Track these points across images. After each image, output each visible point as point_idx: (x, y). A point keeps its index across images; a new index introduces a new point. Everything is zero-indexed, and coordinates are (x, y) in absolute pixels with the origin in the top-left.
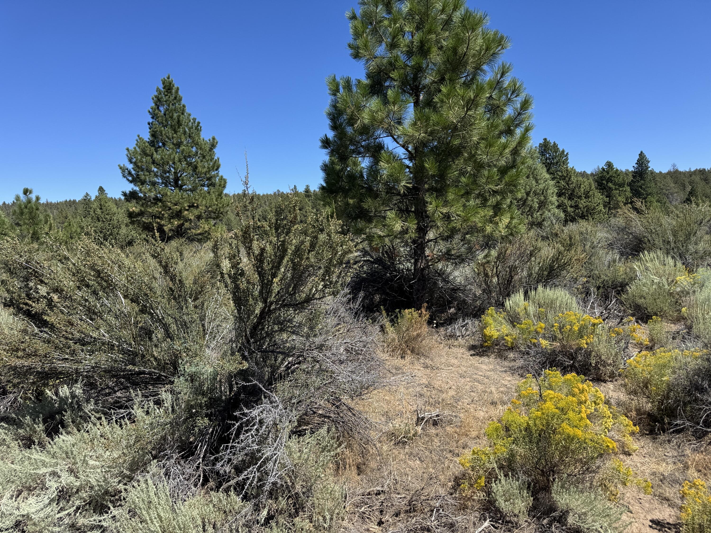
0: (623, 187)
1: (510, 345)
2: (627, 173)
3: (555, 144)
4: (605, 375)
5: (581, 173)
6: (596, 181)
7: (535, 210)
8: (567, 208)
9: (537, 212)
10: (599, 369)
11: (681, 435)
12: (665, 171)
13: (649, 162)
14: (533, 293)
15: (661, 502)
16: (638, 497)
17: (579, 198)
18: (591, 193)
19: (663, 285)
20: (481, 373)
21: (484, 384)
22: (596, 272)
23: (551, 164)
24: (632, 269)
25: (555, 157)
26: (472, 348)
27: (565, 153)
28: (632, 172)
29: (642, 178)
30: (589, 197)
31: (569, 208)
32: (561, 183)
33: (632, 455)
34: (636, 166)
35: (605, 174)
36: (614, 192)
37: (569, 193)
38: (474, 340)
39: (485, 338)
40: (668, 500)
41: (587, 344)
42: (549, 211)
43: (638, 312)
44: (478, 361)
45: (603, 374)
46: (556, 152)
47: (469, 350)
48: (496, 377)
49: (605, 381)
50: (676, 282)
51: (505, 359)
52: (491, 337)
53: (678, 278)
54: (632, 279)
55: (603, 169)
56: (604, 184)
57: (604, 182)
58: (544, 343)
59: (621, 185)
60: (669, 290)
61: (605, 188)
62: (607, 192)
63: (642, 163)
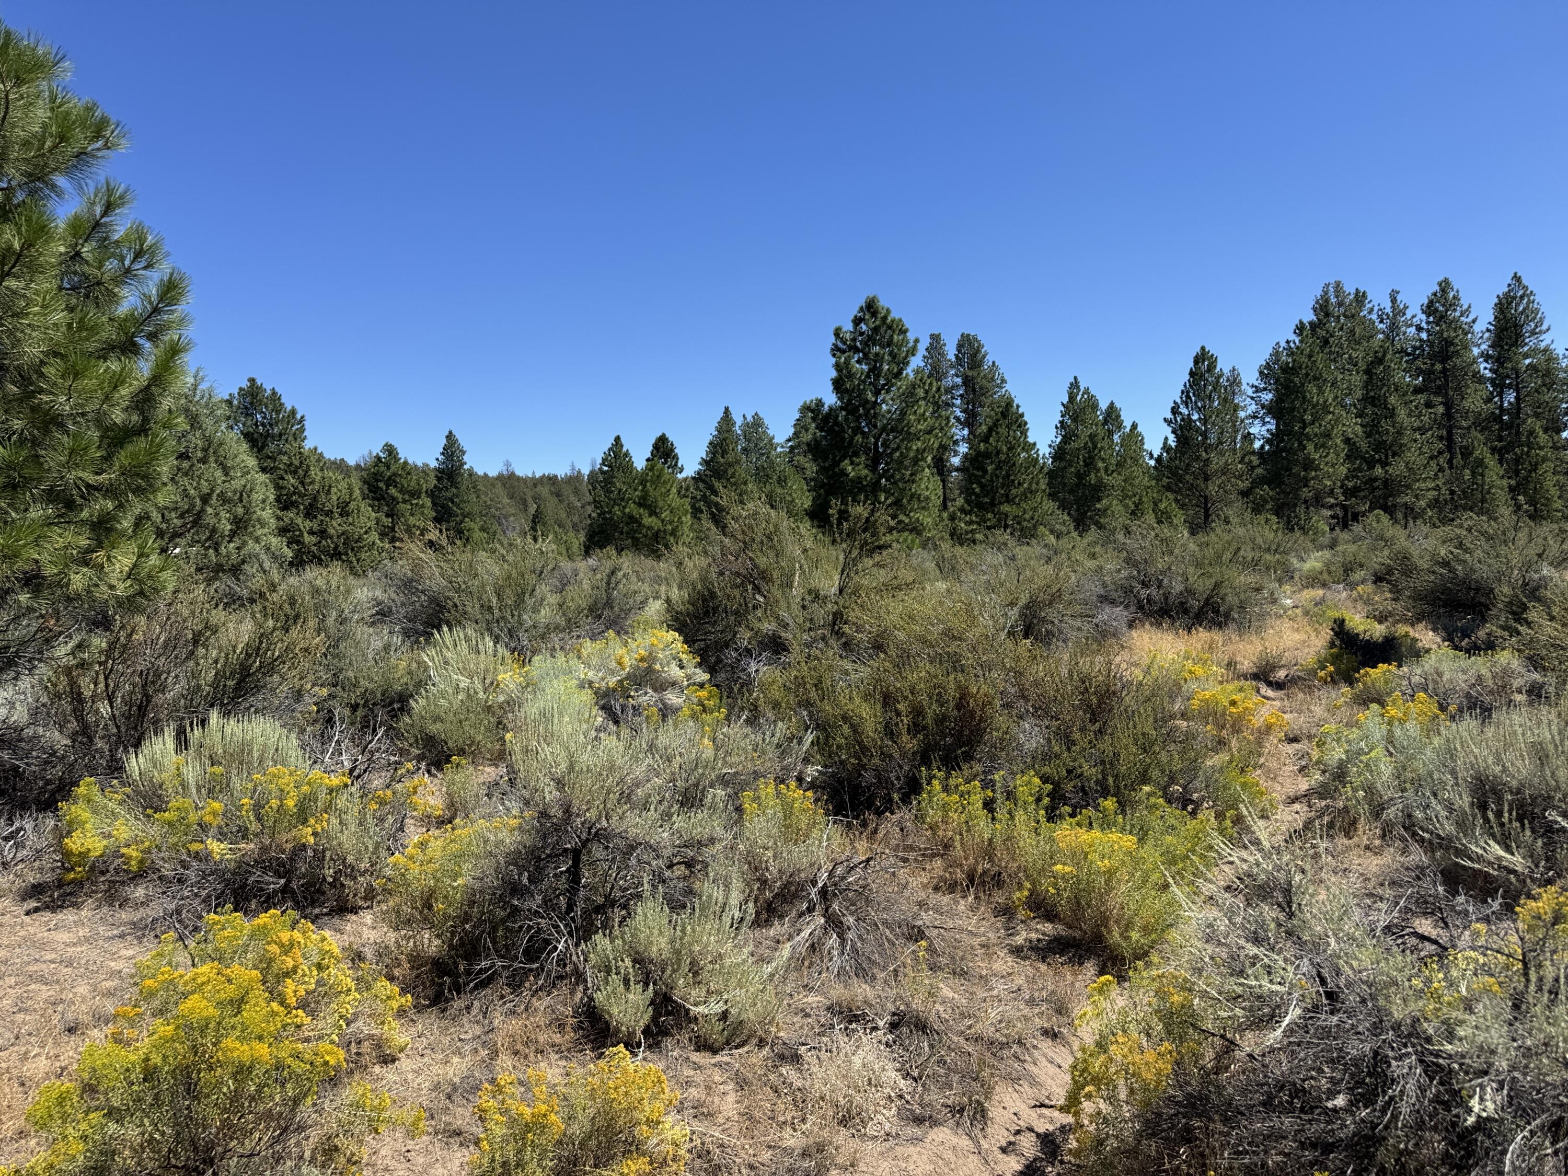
0: (419, 498)
1: (135, 869)
2: (425, 470)
3: (274, 393)
4: (355, 895)
5: (334, 463)
6: (365, 482)
7: (223, 537)
8: (301, 535)
9: (229, 542)
10: (343, 885)
11: (488, 991)
12: (493, 473)
13: (464, 453)
14: (197, 732)
15: (447, 1144)
16: (404, 1149)
17: (327, 515)
18: (352, 506)
19: (475, 692)
20: (49, 956)
21: (58, 982)
22: (350, 674)
23: (266, 437)
24: (420, 663)
25: (277, 423)
26: (36, 891)
27: (298, 417)
28: (435, 469)
29: (454, 484)
30: (348, 515)
31: (306, 535)
32: (288, 480)
33: (399, 1059)
34: (441, 458)
35: (382, 469)
36: (402, 506)
37: (307, 503)
38: (41, 869)
39: (68, 859)
40: (458, 1133)
41: (315, 834)
42: (257, 540)
43: (430, 751)
44: (47, 923)
45: (351, 895)
46: (278, 412)
47: (24, 900)
48: (94, 955)
49: (354, 910)
50: (498, 685)
51: (120, 906)
52: (83, 855)
53: (499, 678)
54: (420, 684)
55: (379, 458)
56: (381, 489)
57: (381, 485)
58: (216, 847)
59: (416, 494)
60: (486, 702)
61: (384, 498)
62: (388, 505)
63: (453, 453)
